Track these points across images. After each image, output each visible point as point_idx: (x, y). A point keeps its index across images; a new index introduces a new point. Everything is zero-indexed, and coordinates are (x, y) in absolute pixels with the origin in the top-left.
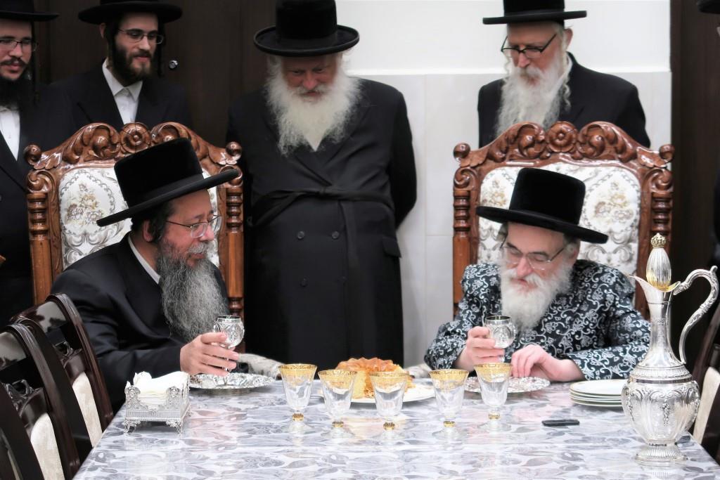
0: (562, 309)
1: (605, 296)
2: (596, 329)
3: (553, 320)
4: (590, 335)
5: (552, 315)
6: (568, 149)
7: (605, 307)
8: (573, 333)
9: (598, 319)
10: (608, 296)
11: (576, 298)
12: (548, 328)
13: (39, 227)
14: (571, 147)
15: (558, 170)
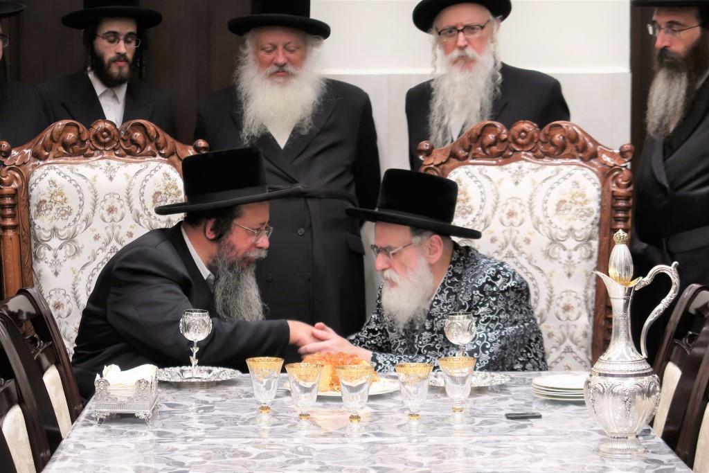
14: (533, 146)
15: (520, 168)
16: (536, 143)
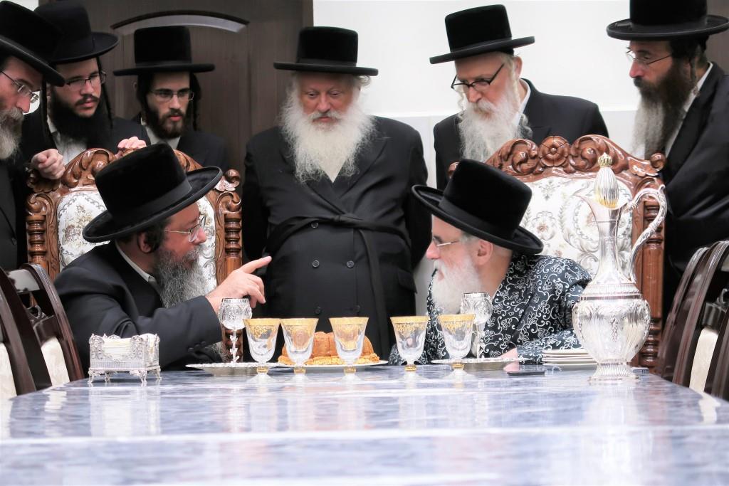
0: (515, 304)
1: (554, 285)
2: (551, 320)
3: (507, 316)
4: (546, 327)
5: (505, 311)
6: (560, 163)
7: (555, 297)
8: (528, 327)
9: (550, 309)
10: (557, 285)
11: (527, 290)
12: (504, 325)
13: (38, 248)
14: (563, 161)
15: (550, 183)
16: (567, 157)
